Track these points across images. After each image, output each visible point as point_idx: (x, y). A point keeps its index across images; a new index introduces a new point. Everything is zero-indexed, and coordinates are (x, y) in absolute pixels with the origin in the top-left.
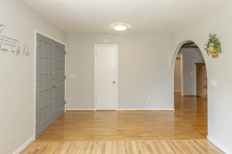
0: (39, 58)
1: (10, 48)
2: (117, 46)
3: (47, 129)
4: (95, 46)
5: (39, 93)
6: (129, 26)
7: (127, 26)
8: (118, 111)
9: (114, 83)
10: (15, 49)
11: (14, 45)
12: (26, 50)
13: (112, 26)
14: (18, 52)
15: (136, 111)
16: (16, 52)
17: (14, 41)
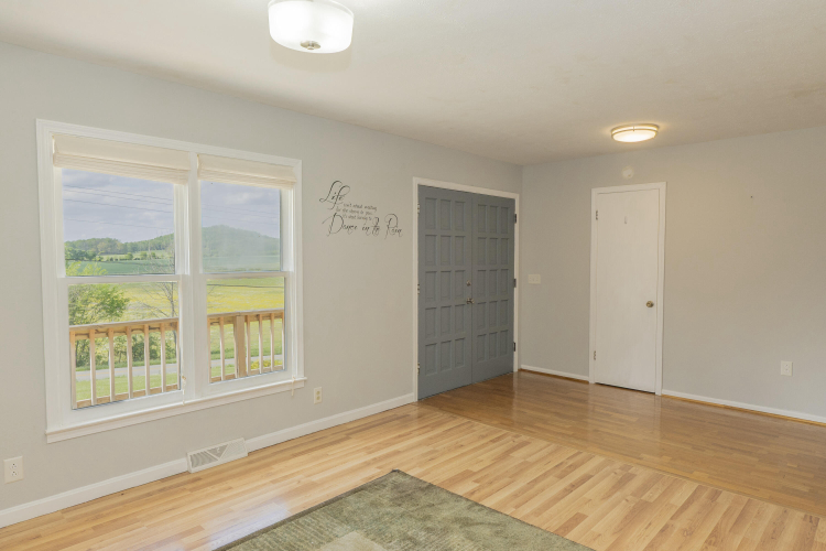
0: (426, 238)
1: (360, 224)
2: (662, 185)
3: (448, 392)
4: (595, 192)
5: (426, 311)
6: (663, 126)
7: (657, 127)
8: (663, 396)
9: (651, 305)
10: (370, 224)
11: (368, 216)
12: (393, 224)
13: (607, 131)
14: (376, 228)
15: (727, 408)
16: (371, 229)
17: (367, 210)
